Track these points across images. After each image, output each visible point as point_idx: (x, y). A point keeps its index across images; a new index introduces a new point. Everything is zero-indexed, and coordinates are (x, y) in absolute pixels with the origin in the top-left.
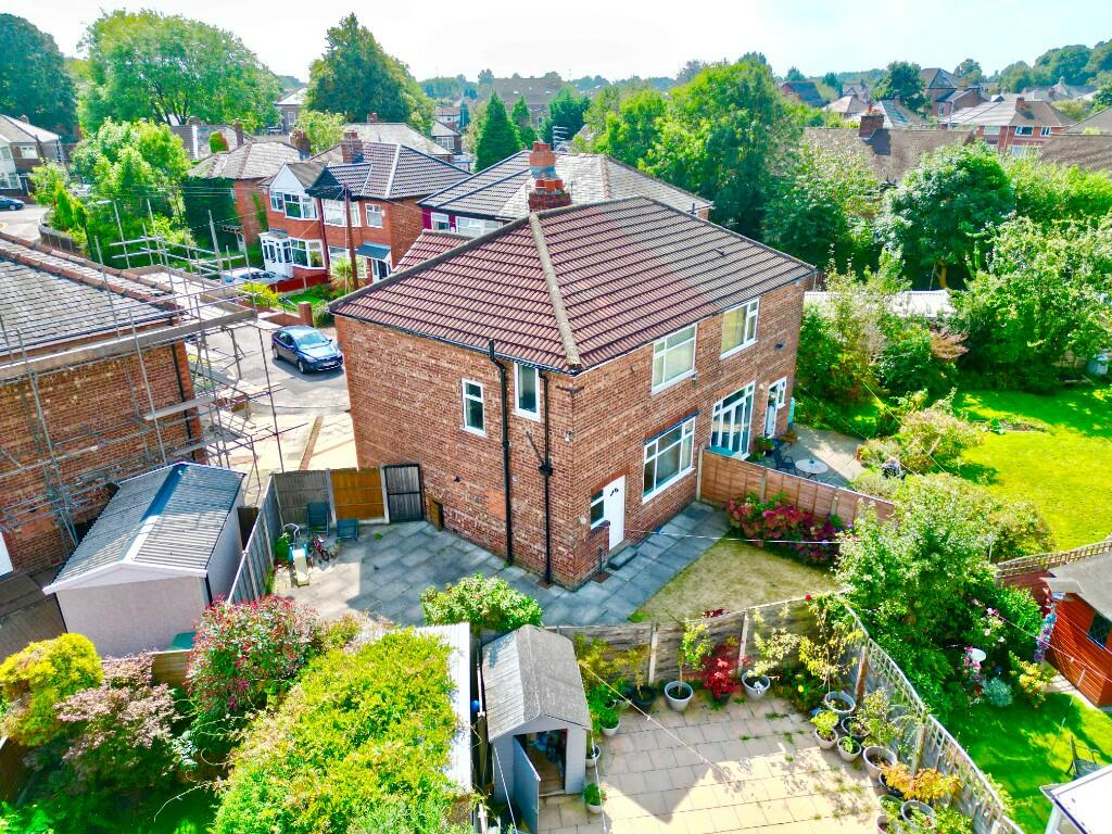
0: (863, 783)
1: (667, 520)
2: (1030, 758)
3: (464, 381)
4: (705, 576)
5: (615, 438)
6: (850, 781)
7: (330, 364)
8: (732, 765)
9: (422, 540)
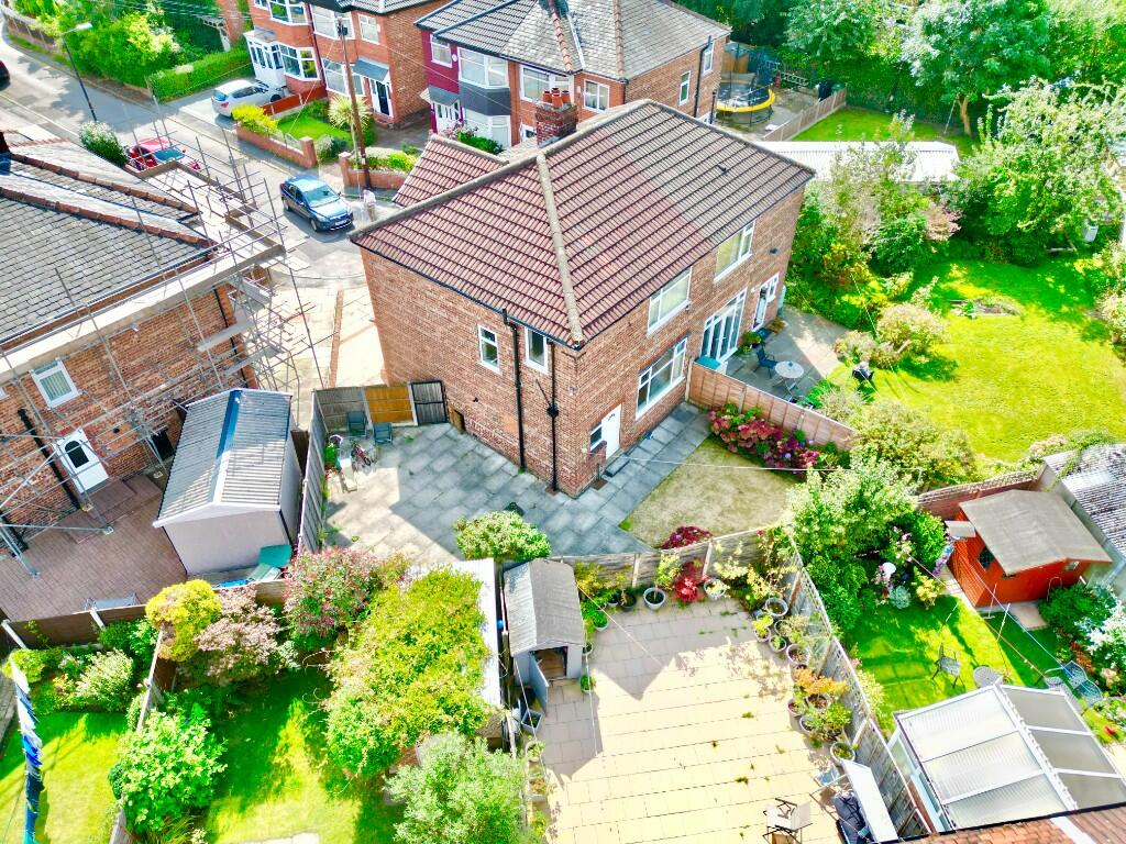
0: (784, 669)
1: (657, 425)
2: (912, 650)
3: (480, 327)
4: (685, 483)
5: (613, 380)
6: (774, 669)
7: (342, 222)
8: (690, 655)
9: (447, 444)
